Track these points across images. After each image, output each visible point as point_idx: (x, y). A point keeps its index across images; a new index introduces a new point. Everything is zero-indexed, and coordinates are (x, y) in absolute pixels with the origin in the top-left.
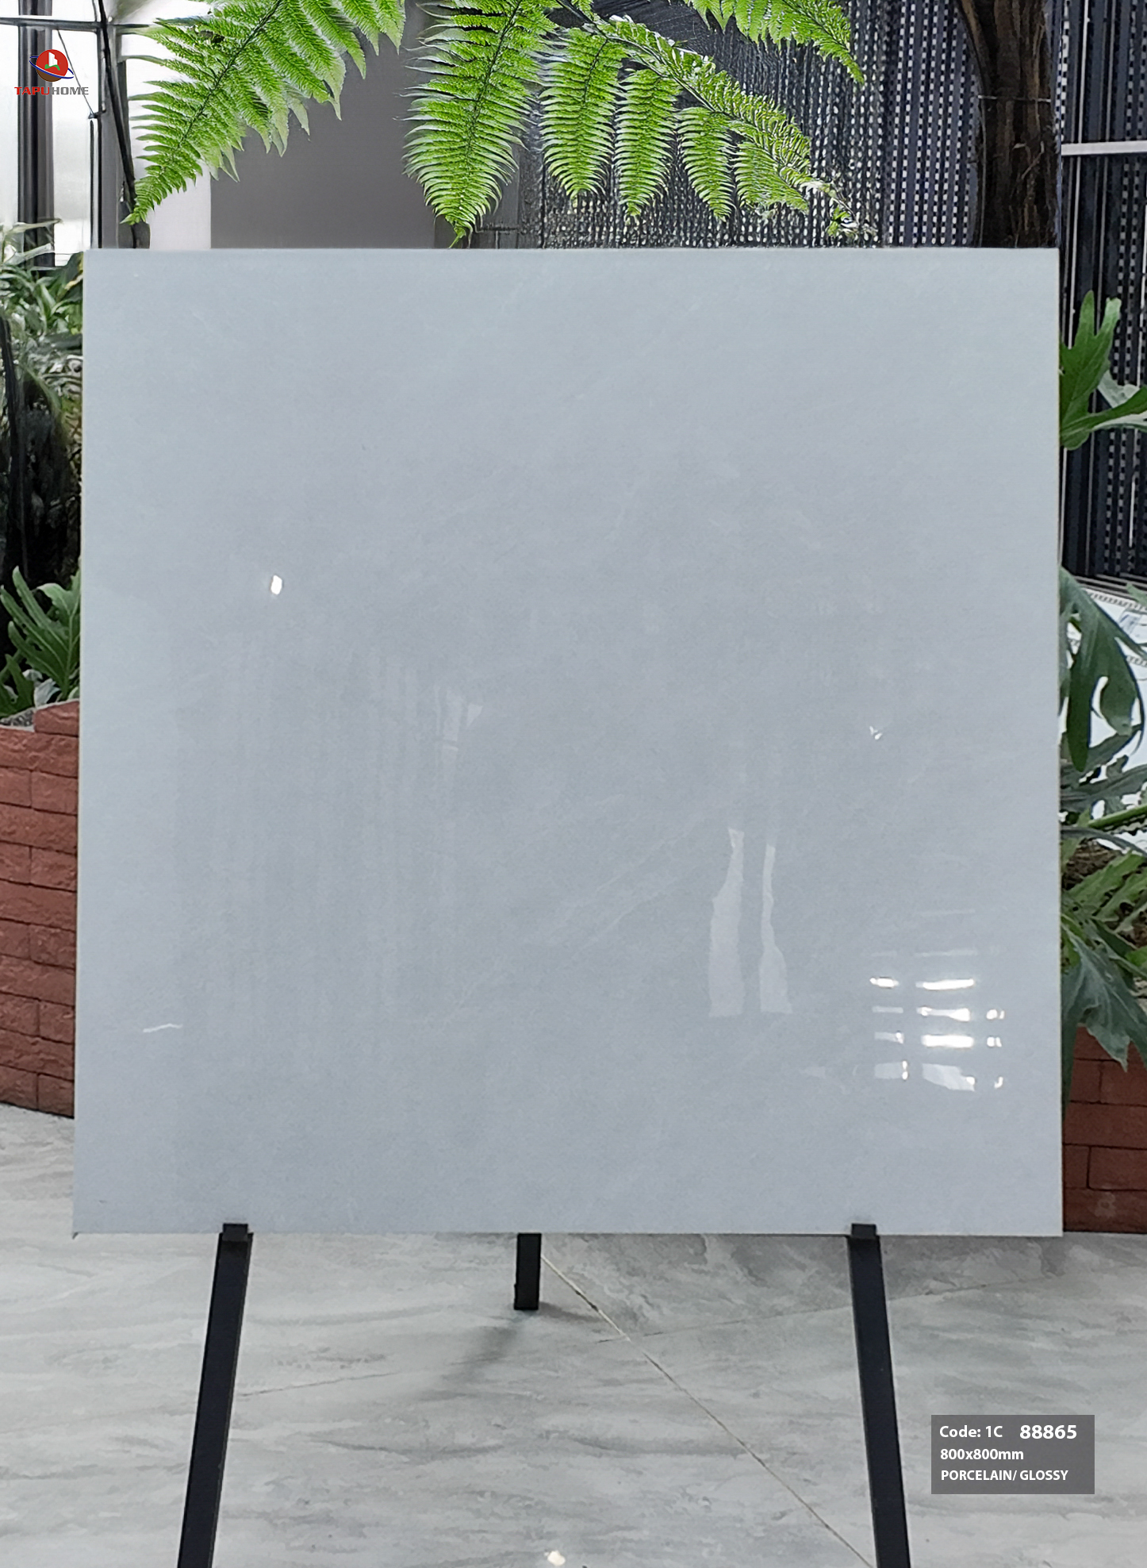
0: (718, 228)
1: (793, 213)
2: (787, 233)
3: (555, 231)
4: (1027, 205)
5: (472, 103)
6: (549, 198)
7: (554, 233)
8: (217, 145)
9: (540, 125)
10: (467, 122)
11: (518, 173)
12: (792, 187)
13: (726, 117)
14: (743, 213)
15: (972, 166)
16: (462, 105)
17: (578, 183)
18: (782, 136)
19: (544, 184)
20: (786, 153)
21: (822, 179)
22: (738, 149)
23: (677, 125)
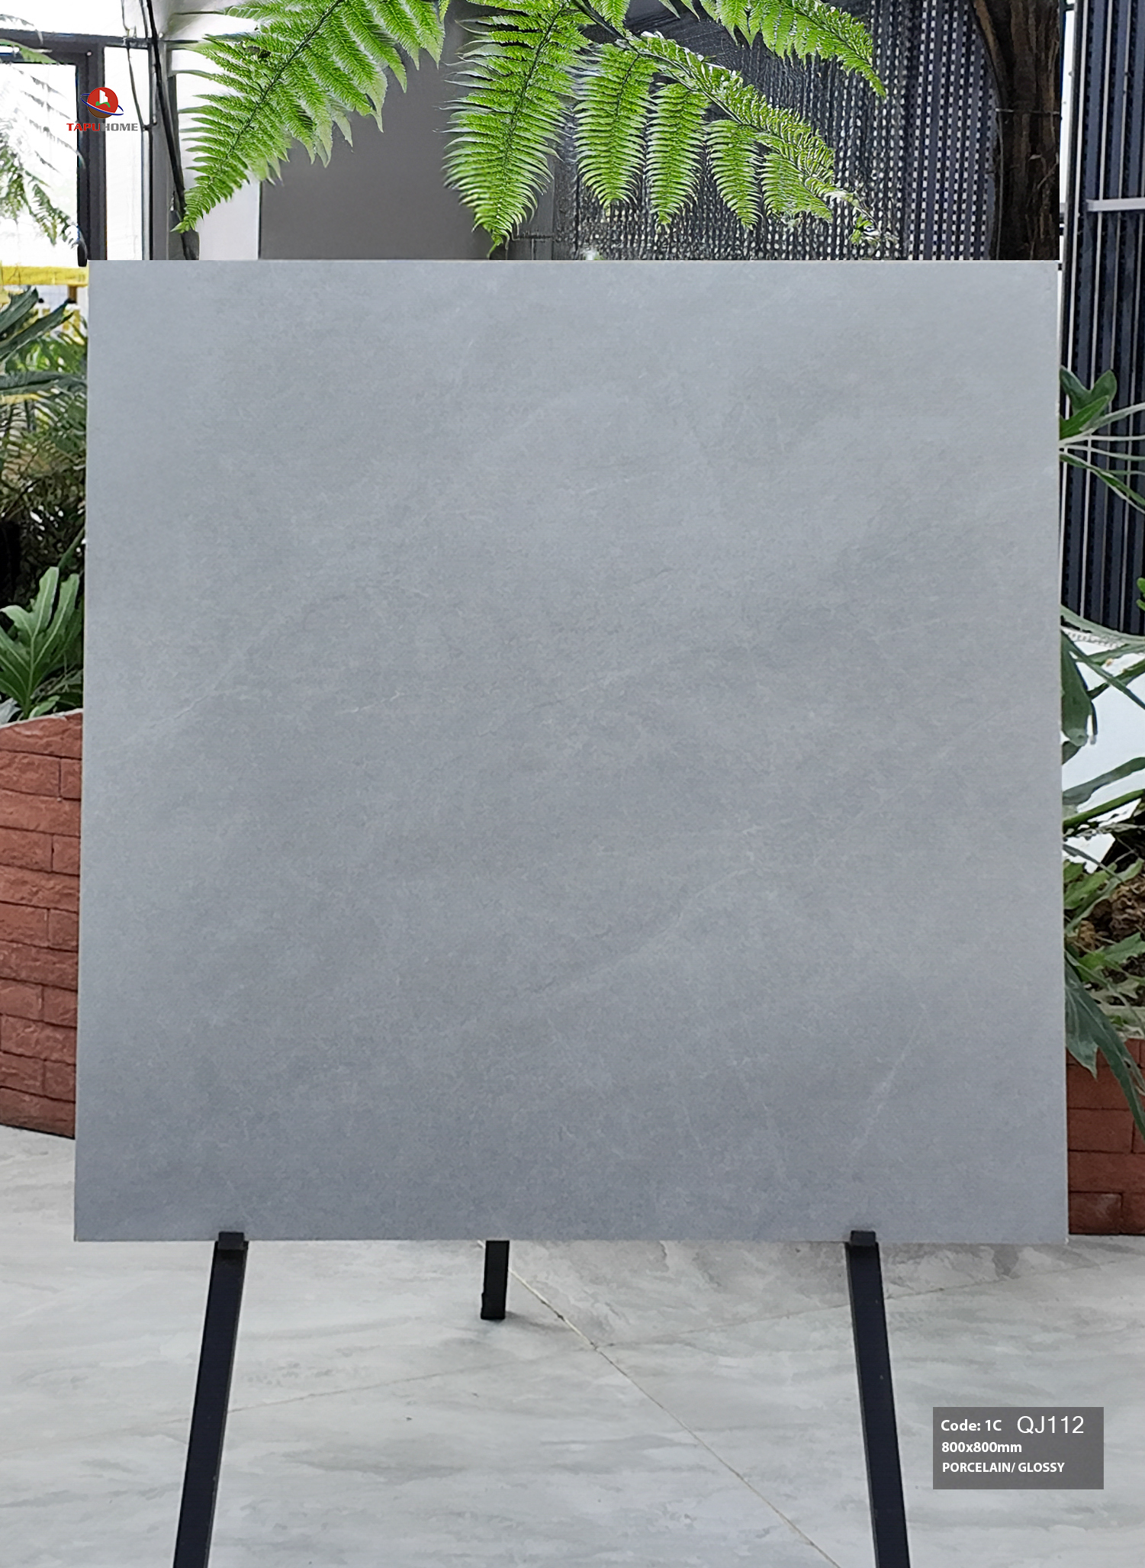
0: (745, 236)
1: (817, 221)
2: (812, 241)
3: (589, 239)
4: (1042, 214)
5: (509, 116)
6: (583, 207)
7: (588, 241)
8: (263, 156)
9: (574, 137)
10: (504, 135)
11: (553, 183)
12: (817, 196)
13: (753, 129)
14: (770, 221)
15: (990, 177)
16: (499, 118)
17: (611, 193)
18: (807, 148)
19: (578, 193)
20: (811, 164)
21: (845, 189)
22: (765, 160)
23: (706, 137)
